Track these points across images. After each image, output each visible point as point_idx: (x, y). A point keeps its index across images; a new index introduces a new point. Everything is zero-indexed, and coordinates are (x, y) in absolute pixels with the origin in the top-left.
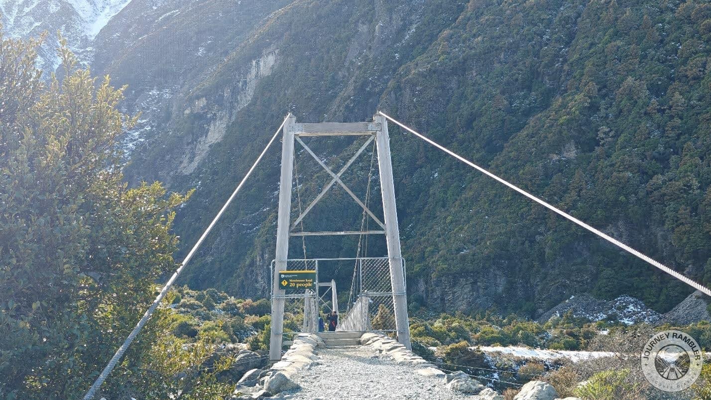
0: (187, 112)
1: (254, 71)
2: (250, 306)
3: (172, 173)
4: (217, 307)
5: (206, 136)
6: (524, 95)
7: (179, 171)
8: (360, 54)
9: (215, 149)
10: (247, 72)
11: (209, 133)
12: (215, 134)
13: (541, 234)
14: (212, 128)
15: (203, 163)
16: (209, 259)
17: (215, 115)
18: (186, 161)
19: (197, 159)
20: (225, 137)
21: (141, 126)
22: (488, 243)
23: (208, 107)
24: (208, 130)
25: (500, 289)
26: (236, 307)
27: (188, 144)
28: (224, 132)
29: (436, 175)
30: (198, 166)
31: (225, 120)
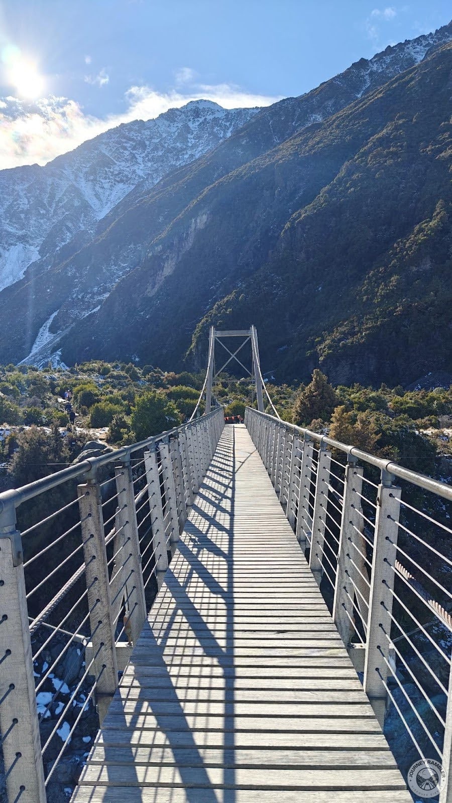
0: (150, 255)
1: (193, 226)
2: (173, 378)
3: (141, 295)
4: (142, 379)
5: (163, 271)
6: (385, 229)
7: (145, 294)
8: (264, 211)
9: (168, 279)
10: (189, 227)
11: (165, 269)
12: (168, 270)
13: (404, 326)
14: (166, 265)
15: (161, 289)
16: (165, 351)
17: (168, 256)
18: (150, 287)
19: (157, 286)
20: (174, 271)
21: (124, 268)
22: (363, 334)
23: (163, 251)
24: (164, 267)
25: (372, 368)
26: (160, 379)
27: (151, 276)
28: (174, 268)
29: (320, 289)
30: (158, 291)
31: (175, 260)
